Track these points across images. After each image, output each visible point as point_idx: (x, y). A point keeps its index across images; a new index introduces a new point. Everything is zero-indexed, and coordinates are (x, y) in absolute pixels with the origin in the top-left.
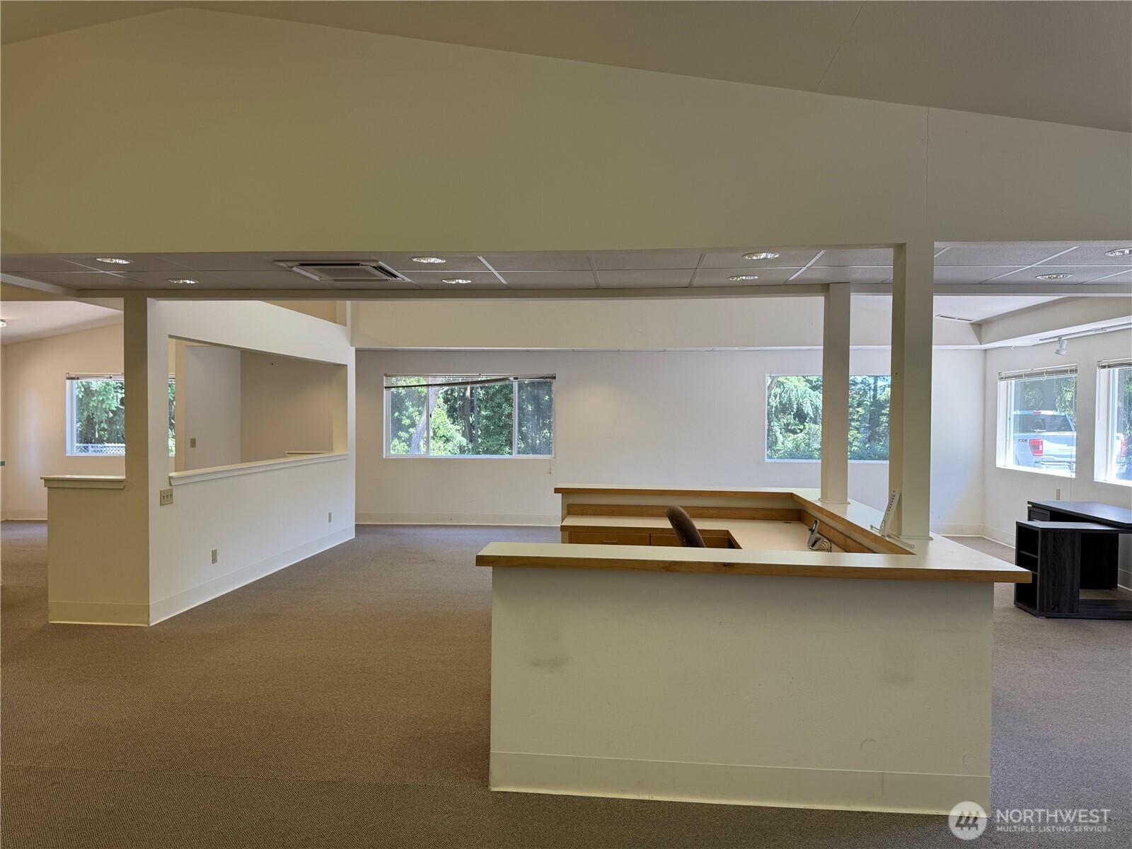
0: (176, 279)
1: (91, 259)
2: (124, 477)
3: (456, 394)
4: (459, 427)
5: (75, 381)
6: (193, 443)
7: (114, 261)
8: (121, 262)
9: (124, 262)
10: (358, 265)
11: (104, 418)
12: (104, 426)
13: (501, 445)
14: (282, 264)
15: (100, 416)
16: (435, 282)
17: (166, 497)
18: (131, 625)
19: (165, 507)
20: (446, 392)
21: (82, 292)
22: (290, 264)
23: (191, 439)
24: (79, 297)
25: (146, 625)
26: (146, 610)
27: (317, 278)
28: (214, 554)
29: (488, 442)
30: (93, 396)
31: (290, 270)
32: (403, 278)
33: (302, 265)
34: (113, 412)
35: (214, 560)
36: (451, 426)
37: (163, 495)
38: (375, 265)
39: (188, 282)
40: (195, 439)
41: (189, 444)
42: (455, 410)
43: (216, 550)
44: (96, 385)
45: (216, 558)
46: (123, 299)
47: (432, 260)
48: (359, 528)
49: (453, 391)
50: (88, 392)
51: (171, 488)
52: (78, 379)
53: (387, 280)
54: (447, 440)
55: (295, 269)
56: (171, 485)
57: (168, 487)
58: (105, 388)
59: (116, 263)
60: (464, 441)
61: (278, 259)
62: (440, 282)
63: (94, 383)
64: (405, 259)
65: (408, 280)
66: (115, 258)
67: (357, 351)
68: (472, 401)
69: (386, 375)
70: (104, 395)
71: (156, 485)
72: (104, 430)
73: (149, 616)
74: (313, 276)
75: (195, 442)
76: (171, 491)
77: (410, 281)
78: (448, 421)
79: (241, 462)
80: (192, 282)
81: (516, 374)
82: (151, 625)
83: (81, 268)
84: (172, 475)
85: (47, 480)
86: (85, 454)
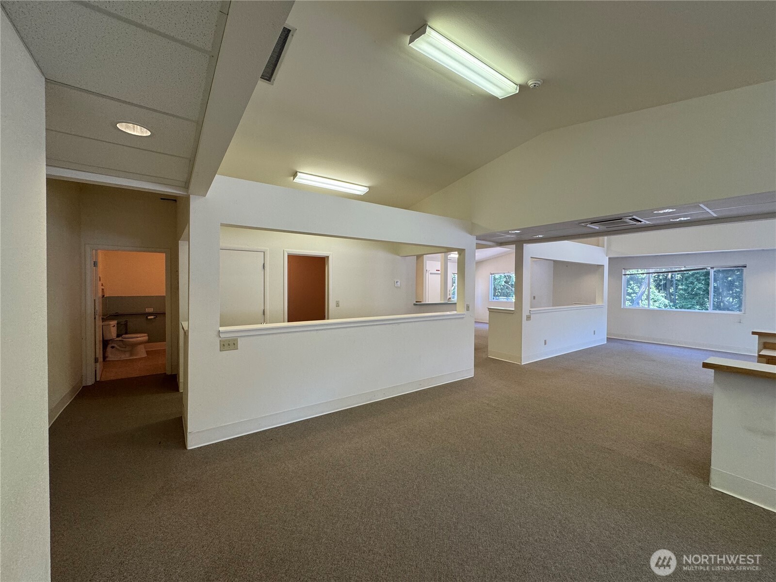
0: (535, 236)
1: (508, 233)
2: (514, 309)
3: (661, 277)
4: (663, 295)
5: (492, 275)
6: (534, 298)
9: (519, 232)
10: (621, 219)
11: (500, 288)
12: (500, 290)
13: (694, 305)
14: (583, 224)
15: (498, 287)
16: (666, 221)
17: (528, 318)
18: (515, 363)
19: (528, 322)
20: (655, 277)
21: (501, 244)
22: (586, 224)
23: (534, 296)
25: (520, 364)
26: (520, 359)
27: (597, 228)
28: (545, 341)
29: (683, 302)
31: (586, 226)
32: (645, 222)
33: (592, 223)
34: (503, 286)
35: (545, 344)
36: (658, 294)
38: (630, 218)
39: (540, 236)
42: (660, 286)
44: (497, 276)
46: (515, 245)
47: (667, 211)
48: (609, 339)
49: (659, 276)
50: (495, 279)
52: (494, 274)
53: (635, 224)
54: (655, 301)
55: (588, 225)
57: (529, 314)
58: (500, 277)
59: (515, 233)
60: (667, 302)
61: (580, 223)
62: (669, 221)
64: (649, 213)
65: (648, 222)
66: (516, 231)
67: (609, 258)
68: (672, 281)
69: (624, 269)
70: (500, 280)
71: (525, 313)
72: (499, 292)
73: (521, 361)
74: (596, 227)
76: (530, 315)
77: (649, 223)
78: (656, 291)
81: (712, 266)
82: (522, 364)
83: (503, 236)
84: (530, 309)
85: (489, 309)
86: (495, 300)
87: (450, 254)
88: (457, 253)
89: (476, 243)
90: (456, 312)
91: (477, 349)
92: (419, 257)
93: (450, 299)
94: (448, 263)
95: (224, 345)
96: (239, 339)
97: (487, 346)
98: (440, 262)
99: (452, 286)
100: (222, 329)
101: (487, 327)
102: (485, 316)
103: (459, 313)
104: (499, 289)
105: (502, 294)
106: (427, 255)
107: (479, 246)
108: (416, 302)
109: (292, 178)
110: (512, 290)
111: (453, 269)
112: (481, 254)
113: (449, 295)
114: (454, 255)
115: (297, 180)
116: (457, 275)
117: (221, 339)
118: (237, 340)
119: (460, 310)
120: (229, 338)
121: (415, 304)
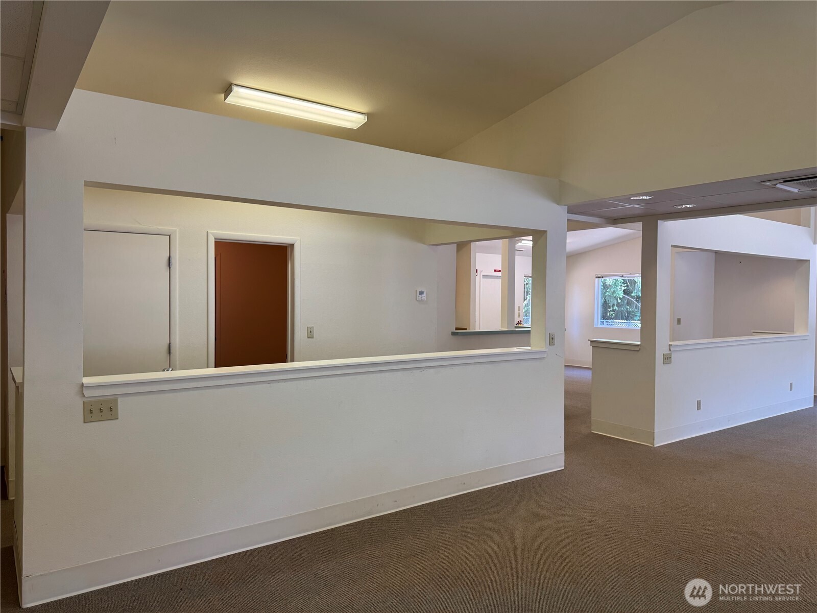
0: (679, 205)
1: (627, 200)
2: (640, 343)
5: (600, 279)
6: (679, 321)
7: (641, 198)
8: (645, 198)
9: (648, 198)
11: (616, 303)
12: (616, 307)
14: (768, 183)
15: (612, 302)
17: (667, 359)
18: (641, 443)
19: (666, 365)
21: (615, 221)
22: (774, 182)
23: (678, 319)
24: (614, 224)
25: (652, 446)
26: (652, 436)
27: (795, 190)
28: (699, 403)
30: (608, 288)
31: (773, 187)
33: (785, 181)
34: (620, 299)
35: (699, 408)
37: (665, 357)
39: (688, 206)
40: (680, 319)
41: (676, 322)
43: (700, 401)
44: (609, 281)
45: (700, 406)
46: (641, 223)
50: (605, 286)
51: (670, 352)
52: (603, 277)
55: (778, 186)
56: (670, 350)
57: (668, 352)
58: (615, 283)
59: (642, 199)
61: (763, 181)
63: (608, 280)
66: (642, 196)
70: (615, 288)
71: (661, 349)
72: (613, 311)
73: (654, 439)
74: (793, 189)
75: (680, 321)
76: (670, 354)
79: (713, 338)
80: (691, 206)
82: (656, 446)
83: (618, 205)
84: (671, 343)
85: (592, 342)
86: (603, 326)
87: (520, 241)
88: (531, 238)
89: (568, 220)
90: (529, 348)
91: (570, 417)
92: (462, 247)
93: (520, 323)
94: (517, 257)
95: (91, 410)
96: (119, 400)
97: (589, 413)
98: (501, 255)
99: (525, 300)
100: (86, 380)
101: (588, 375)
102: (586, 355)
103: (535, 349)
104: (613, 305)
105: (620, 314)
106: (478, 243)
107: (574, 226)
108: (457, 329)
109: (222, 96)
110: (637, 307)
111: (523, 268)
112: (576, 240)
113: (519, 316)
114: (527, 243)
115: (231, 100)
116: (530, 279)
117: (85, 400)
118: (116, 401)
119: (537, 344)
120: (101, 398)
121: (453, 334)
